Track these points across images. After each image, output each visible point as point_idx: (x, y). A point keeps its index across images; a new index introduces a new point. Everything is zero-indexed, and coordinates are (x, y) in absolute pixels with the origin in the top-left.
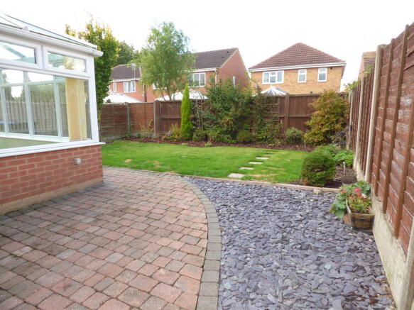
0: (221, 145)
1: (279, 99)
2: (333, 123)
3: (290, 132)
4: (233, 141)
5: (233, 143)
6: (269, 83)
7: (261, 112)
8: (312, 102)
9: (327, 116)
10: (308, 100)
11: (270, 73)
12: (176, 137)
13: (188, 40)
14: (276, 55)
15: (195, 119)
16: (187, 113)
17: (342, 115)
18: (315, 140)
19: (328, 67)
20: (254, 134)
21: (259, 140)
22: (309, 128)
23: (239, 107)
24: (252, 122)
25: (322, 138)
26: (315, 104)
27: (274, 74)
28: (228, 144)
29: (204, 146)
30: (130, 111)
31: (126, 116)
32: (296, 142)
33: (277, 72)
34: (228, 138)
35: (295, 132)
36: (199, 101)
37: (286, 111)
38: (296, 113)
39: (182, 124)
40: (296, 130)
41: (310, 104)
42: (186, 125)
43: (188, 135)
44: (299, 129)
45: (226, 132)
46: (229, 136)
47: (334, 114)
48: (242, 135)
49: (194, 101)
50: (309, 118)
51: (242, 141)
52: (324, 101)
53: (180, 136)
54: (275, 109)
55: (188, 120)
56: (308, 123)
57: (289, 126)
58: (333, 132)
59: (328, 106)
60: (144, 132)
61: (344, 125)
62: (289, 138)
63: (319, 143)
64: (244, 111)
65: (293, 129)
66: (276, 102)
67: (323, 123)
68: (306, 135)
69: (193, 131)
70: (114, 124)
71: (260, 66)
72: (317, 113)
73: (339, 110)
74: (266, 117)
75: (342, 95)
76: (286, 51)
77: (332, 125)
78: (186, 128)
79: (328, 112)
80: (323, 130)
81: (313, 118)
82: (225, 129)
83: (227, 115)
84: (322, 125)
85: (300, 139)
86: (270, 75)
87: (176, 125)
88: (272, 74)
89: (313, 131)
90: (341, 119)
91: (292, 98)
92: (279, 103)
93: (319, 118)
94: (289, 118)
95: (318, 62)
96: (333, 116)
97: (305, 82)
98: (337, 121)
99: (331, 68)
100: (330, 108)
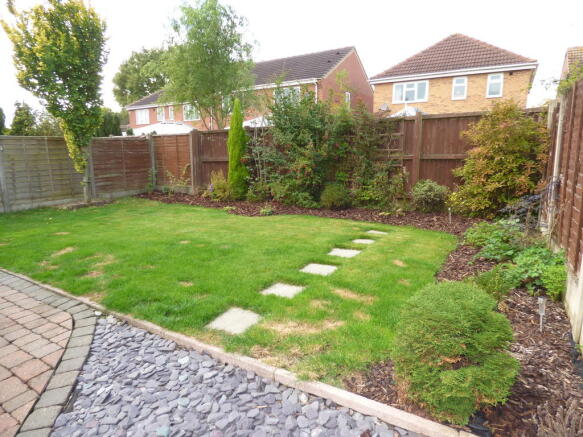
0: (293, 212)
1: (403, 124)
2: (511, 171)
3: (422, 189)
4: (315, 204)
5: (315, 208)
6: (404, 101)
7: (367, 150)
8: (468, 129)
9: (497, 159)
10: (461, 124)
11: (405, 84)
12: (220, 194)
13: (244, 22)
14: (417, 56)
15: (252, 163)
16: (237, 151)
17: (533, 156)
18: (473, 207)
19: (504, 72)
20: (354, 191)
21: (363, 203)
22: (461, 181)
23: (325, 141)
24: (352, 168)
25: (486, 203)
26: (474, 133)
27: (412, 86)
28: (303, 210)
29: (258, 214)
30: (156, 148)
31: (148, 156)
32: (432, 209)
33: (416, 83)
34: (305, 199)
35: (431, 189)
36: (260, 130)
37: (417, 147)
38: (436, 152)
39: (230, 171)
40: (434, 184)
41: (463, 133)
42: (236, 174)
43: (240, 191)
44: (439, 183)
45: (302, 187)
46: (307, 194)
47: (513, 152)
48: (330, 193)
49: (251, 130)
50: (460, 162)
51: (329, 205)
52: (493, 125)
53: (227, 193)
54: (395, 143)
55: (239, 164)
56: (460, 172)
57: (422, 177)
58: (510, 192)
59: (501, 136)
60: (175, 185)
61: (536, 177)
62: (420, 202)
63: (481, 215)
64: (335, 147)
65: (429, 183)
66: (397, 131)
67: (491, 172)
68: (454, 196)
69: (247, 183)
70: (125, 171)
71: (388, 74)
72: (476, 150)
73: (526, 145)
74: (378, 160)
75: (534, 113)
76: (432, 48)
77: (510, 177)
78: (235, 177)
79: (501, 149)
80: (491, 187)
81: (469, 162)
82: (298, 182)
83: (302, 154)
84: (488, 176)
85: (441, 202)
86: (405, 89)
87: (221, 173)
88: (409, 86)
89: (468, 188)
90: (530, 163)
91: (428, 121)
92: (402, 132)
93: (482, 162)
94: (422, 160)
95: (487, 63)
96: (511, 158)
97: (464, 97)
98: (521, 169)
99: (511, 73)
100: (506, 140)
